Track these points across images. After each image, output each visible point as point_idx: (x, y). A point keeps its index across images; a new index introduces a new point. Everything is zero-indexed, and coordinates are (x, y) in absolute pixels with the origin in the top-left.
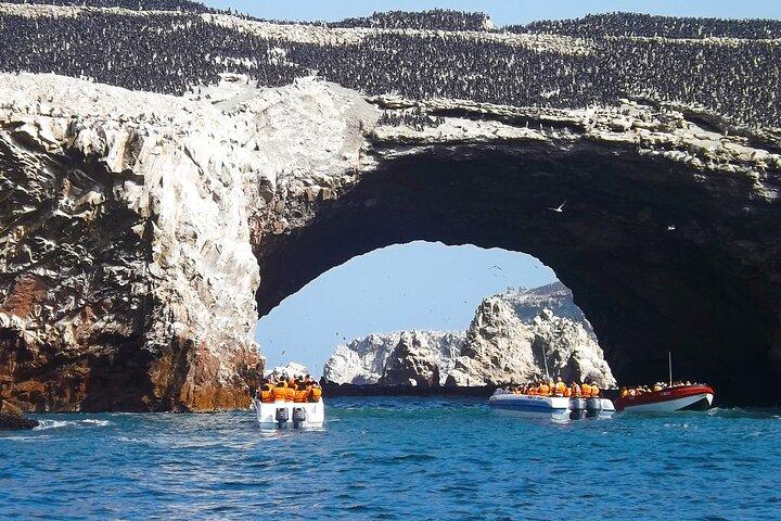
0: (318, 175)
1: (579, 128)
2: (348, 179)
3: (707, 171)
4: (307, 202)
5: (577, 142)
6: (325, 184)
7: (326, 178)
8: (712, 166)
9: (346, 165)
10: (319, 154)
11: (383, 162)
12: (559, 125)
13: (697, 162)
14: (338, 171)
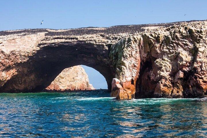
0: (27, 51)
1: (77, 39)
2: (34, 52)
3: (96, 45)
4: (26, 57)
5: (77, 41)
6: (29, 53)
7: (29, 52)
8: (97, 44)
9: (33, 49)
10: (28, 47)
11: (41, 48)
12: (74, 38)
13: (95, 43)
14: (31, 50)
